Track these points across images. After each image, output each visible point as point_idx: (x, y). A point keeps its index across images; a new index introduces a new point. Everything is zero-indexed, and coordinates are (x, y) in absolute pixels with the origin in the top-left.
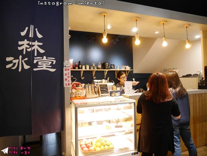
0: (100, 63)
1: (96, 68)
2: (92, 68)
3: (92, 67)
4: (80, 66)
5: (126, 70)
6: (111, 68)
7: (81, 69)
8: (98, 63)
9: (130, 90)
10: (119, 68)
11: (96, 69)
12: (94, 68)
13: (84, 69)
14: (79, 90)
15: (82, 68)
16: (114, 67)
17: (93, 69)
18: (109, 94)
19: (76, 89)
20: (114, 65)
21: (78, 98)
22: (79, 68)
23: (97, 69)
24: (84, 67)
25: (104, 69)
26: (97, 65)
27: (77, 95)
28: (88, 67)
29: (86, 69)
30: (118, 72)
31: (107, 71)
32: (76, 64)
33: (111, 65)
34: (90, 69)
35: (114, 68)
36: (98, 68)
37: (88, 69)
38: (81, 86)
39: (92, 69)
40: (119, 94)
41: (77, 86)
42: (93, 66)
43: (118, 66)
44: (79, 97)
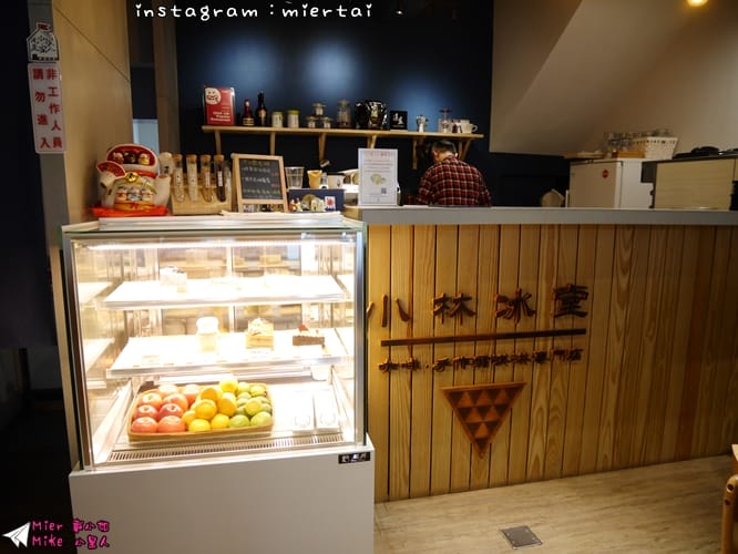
0: (344, 103)
1: (327, 125)
2: (312, 124)
3: (312, 118)
4: (263, 114)
5: (459, 134)
6: (392, 124)
7: (266, 126)
8: (340, 105)
9: (384, 191)
10: (425, 126)
11: (327, 129)
12: (319, 125)
13: (277, 126)
14: (131, 176)
15: (269, 123)
16: (405, 120)
17: (317, 127)
18: (284, 201)
19: (118, 172)
20: (404, 115)
21: (127, 208)
22: (257, 123)
23: (332, 128)
24: (277, 118)
25: (360, 129)
26: (331, 112)
27: (123, 199)
28: (294, 118)
29: (285, 124)
30: (421, 143)
31: (374, 137)
32: (248, 104)
33: (392, 114)
34: (300, 126)
35: (405, 128)
36: (335, 125)
37: (294, 126)
38: (147, 161)
39: (312, 128)
40: (330, 203)
41: (127, 161)
42: (314, 115)
43: (423, 119)
44: (133, 204)
